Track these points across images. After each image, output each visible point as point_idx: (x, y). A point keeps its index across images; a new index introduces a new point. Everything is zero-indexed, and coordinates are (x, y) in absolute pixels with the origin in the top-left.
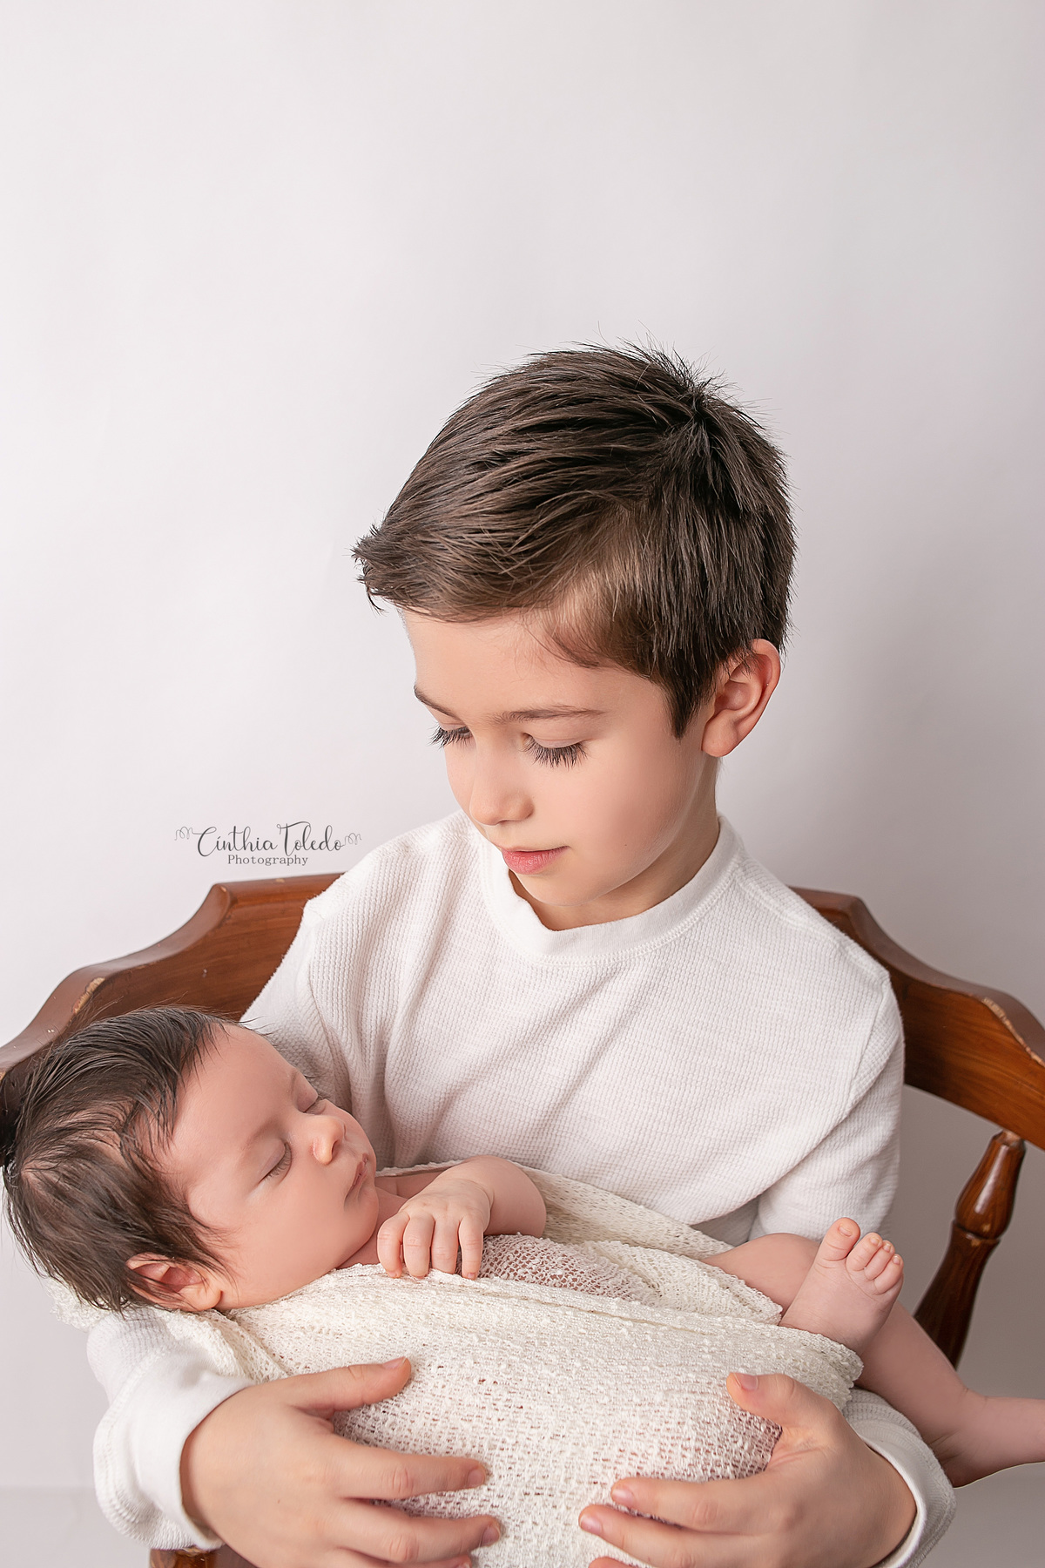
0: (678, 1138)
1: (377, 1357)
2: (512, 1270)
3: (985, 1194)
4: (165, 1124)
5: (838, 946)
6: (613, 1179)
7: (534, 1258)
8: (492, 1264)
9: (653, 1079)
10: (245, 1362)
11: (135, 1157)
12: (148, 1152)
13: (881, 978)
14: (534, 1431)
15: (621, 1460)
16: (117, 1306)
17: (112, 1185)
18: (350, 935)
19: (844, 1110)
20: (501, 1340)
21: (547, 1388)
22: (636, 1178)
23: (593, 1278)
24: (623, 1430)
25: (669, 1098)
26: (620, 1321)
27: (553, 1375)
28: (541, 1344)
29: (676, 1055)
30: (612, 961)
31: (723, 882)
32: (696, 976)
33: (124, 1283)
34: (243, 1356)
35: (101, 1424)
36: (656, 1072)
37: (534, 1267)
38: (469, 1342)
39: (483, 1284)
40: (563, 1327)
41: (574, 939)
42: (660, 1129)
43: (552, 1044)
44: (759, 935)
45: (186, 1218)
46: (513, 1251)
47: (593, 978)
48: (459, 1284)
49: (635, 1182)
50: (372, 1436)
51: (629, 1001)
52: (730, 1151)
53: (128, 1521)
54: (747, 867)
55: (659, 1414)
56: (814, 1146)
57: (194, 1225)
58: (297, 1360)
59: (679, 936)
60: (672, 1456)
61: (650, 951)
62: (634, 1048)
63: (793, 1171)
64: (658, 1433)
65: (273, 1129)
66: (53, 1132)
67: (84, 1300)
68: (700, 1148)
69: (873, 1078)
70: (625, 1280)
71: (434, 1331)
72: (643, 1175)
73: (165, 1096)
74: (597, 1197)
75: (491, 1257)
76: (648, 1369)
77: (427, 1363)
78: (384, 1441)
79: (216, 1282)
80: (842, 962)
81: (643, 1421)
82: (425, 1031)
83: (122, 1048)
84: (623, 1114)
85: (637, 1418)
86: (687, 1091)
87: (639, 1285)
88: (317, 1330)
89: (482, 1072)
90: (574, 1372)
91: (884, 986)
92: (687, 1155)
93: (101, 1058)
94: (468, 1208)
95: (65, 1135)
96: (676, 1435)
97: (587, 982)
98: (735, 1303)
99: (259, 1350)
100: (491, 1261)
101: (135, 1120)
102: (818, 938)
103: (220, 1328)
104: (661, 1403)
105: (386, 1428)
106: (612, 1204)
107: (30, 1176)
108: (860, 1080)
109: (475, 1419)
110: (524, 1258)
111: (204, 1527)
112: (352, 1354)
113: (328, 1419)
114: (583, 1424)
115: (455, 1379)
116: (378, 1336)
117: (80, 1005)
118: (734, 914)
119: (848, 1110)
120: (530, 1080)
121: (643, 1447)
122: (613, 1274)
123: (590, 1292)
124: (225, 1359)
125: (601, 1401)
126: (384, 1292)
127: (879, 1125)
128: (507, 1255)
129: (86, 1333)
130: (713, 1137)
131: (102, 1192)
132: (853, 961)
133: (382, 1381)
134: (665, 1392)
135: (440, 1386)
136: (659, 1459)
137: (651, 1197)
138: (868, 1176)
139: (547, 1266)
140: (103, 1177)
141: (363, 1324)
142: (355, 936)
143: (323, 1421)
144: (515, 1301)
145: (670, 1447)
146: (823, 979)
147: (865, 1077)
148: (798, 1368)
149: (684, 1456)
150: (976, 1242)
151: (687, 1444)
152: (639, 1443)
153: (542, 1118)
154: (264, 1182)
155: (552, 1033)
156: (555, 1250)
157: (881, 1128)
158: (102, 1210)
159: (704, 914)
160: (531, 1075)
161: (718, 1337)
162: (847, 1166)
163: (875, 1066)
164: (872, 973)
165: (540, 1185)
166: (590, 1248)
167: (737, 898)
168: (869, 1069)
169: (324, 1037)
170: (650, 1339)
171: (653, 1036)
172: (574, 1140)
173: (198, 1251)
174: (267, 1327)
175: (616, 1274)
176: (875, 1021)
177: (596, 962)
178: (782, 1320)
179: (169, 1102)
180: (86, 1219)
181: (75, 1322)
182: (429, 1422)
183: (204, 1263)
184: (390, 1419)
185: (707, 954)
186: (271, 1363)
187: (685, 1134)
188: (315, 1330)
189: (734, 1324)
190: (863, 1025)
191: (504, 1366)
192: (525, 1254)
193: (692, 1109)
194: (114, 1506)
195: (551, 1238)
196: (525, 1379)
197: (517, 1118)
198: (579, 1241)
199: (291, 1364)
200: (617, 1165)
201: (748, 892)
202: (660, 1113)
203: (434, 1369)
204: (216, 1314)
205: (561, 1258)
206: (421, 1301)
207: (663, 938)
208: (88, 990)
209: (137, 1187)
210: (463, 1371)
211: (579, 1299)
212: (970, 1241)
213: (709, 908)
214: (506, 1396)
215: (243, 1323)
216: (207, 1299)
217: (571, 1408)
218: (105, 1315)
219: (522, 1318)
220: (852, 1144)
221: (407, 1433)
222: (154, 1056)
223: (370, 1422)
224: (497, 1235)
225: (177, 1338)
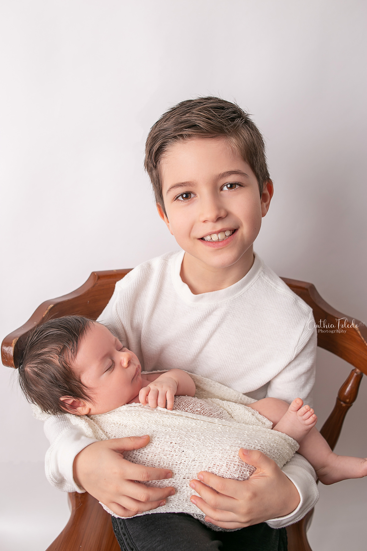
0: (237, 364)
1: (138, 434)
2: (183, 408)
3: (348, 389)
4: (74, 353)
5: (295, 300)
6: (217, 378)
7: (191, 405)
8: (177, 406)
9: (229, 345)
10: (95, 434)
11: (63, 363)
12: (68, 362)
13: (309, 311)
14: (187, 459)
15: (214, 467)
16: (54, 413)
17: (55, 372)
18: (130, 294)
19: (293, 357)
20: (179, 430)
21: (192, 445)
22: (224, 377)
23: (210, 412)
24: (215, 458)
25: (234, 351)
26: (218, 425)
27: (195, 441)
28: (192, 431)
29: (237, 337)
30: (215, 304)
31: (256, 277)
32: (245, 310)
33: (58, 405)
34: (95, 432)
35: (48, 451)
36: (230, 342)
37: (191, 407)
38: (168, 431)
39: (174, 412)
40: (200, 426)
41: (202, 297)
42: (231, 361)
43: (196, 333)
44: (268, 295)
45: (80, 384)
46: (184, 402)
47: (209, 310)
48: (166, 411)
49: (223, 379)
50: (134, 460)
51: (221, 318)
52: (255, 369)
53: (55, 482)
54: (265, 271)
55: (227, 453)
56: (282, 369)
57: (82, 386)
58: (111, 434)
59: (239, 296)
60: (230, 467)
61: (229, 301)
62: (223, 334)
63: (276, 377)
64: (226, 459)
65: (109, 356)
66: (36, 355)
67: (43, 411)
68: (245, 368)
69: (303, 346)
70: (221, 412)
71: (157, 427)
72: (226, 376)
73: (74, 344)
74: (212, 383)
75: (177, 403)
76: (225, 439)
77: (154, 436)
78: (138, 462)
79: (89, 405)
80: (295, 306)
81: (222, 455)
82: (153, 327)
83: (60, 328)
84: (219, 356)
85: (220, 454)
86: (240, 349)
87: (226, 414)
88: (119, 424)
89: (173, 342)
90: (201, 440)
91: (310, 314)
92: (241, 370)
93: (53, 331)
94: (170, 387)
95: (40, 356)
96: (232, 460)
97: (207, 311)
98: (257, 420)
99: (100, 430)
100: (177, 405)
101: (64, 351)
102: (288, 297)
103: (88, 422)
104: (228, 450)
105: (139, 457)
106: (217, 386)
107: (28, 369)
108: (299, 347)
109: (168, 455)
110: (188, 404)
111: (80, 485)
112: (130, 433)
113: (122, 454)
114: (203, 456)
115: (163, 442)
116: (139, 427)
117: (45, 314)
118: (259, 288)
119: (294, 357)
120: (189, 345)
121: (221, 463)
122: (217, 410)
123: (209, 416)
124: (89, 432)
125: (209, 449)
126: (142, 413)
127: (307, 362)
128: (182, 403)
129: (43, 422)
130: (249, 364)
131: (52, 374)
132: (300, 305)
133: (140, 442)
134: (230, 446)
135: (158, 444)
136: (226, 467)
137: (230, 384)
138: (303, 379)
139: (195, 407)
140: (53, 370)
141: (134, 423)
142: (132, 295)
143: (120, 454)
144: (184, 417)
145: (230, 464)
146: (288, 311)
147: (300, 346)
148: (276, 443)
149: (234, 467)
150: (344, 405)
151: (235, 463)
152: (220, 462)
153: (193, 357)
154: (105, 373)
155: (196, 329)
156: (198, 402)
157: (307, 363)
158: (52, 380)
159: (248, 288)
160: (189, 343)
161: (250, 431)
162: (294, 376)
163: (304, 342)
164: (306, 309)
165: (194, 379)
166: (210, 400)
167: (261, 282)
168: (301, 343)
169: (122, 327)
170: (228, 431)
171: (229, 330)
172: (202, 364)
173: (83, 395)
174: (102, 422)
175: (218, 410)
176: (305, 327)
177: (210, 305)
178: (273, 427)
179: (75, 346)
180: (47, 384)
181: (40, 418)
182: (153, 456)
183: (85, 399)
184: (141, 455)
185: (249, 302)
186: (103, 434)
187: (240, 363)
188: (118, 424)
189: (256, 428)
190: (301, 328)
191: (179, 438)
192: (188, 403)
193: (242, 355)
194: (51, 477)
195: (197, 397)
196: (185, 442)
197: (185, 357)
198: (206, 398)
199: (110, 435)
200: (217, 373)
201: (265, 280)
202: (231, 356)
203: (156, 439)
204: (86, 417)
205: (200, 405)
206: (153, 416)
207: (233, 296)
208: (48, 309)
209: (64, 373)
210: (165, 440)
211: (205, 418)
212: (342, 404)
213: (250, 286)
214: (179, 447)
215: (95, 421)
216: (85, 411)
217: (199, 451)
218: (50, 416)
219: (186, 423)
220: (297, 368)
221: (146, 459)
222: (70, 331)
223: (134, 455)
224: (179, 395)
225: (74, 425)
